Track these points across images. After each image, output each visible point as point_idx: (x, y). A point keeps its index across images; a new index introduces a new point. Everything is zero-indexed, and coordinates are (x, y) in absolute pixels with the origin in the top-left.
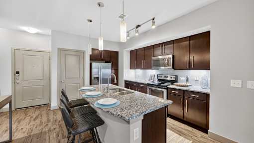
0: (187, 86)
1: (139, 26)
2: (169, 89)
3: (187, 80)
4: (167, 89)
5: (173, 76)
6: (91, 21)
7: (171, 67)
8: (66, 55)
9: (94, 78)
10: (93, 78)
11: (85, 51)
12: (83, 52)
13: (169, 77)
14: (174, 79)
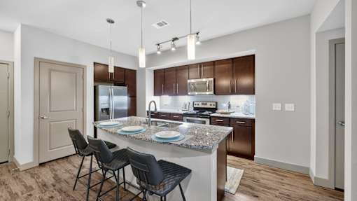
0: (229, 113)
1: (176, 39)
2: (212, 118)
3: (229, 107)
4: (210, 118)
5: (212, 103)
6: (113, 22)
7: (212, 92)
8: (50, 71)
9: (102, 110)
10: (100, 110)
11: (85, 66)
12: (83, 68)
13: (209, 104)
14: (215, 107)
